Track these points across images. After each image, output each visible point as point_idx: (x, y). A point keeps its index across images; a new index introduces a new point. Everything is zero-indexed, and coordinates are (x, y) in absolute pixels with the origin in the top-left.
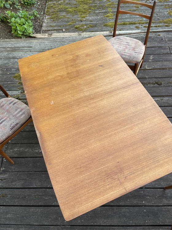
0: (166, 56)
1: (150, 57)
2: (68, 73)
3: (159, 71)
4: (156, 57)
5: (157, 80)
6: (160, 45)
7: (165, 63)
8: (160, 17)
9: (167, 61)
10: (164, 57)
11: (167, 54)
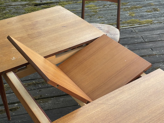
2: (28, 35)
6: (131, 36)
7: (143, 51)
8: (122, 19)
9: (143, 49)
10: (140, 46)
11: (142, 42)
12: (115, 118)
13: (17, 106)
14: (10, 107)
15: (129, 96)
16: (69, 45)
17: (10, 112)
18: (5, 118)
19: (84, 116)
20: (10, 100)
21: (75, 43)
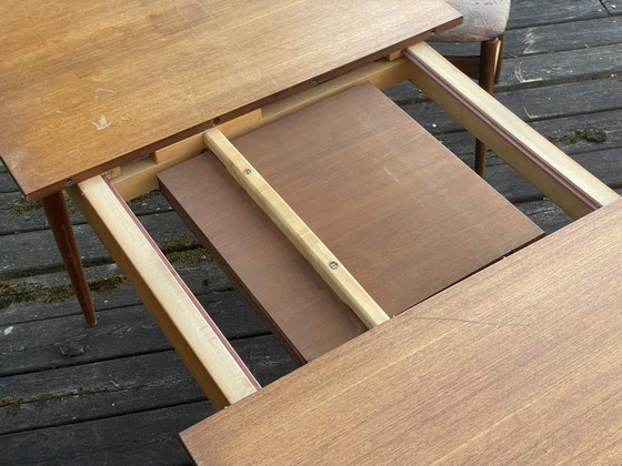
0: (591, 27)
1: (523, 36)
2: (153, 17)
3: (579, 85)
4: (552, 34)
5: (580, 124)
7: (596, 54)
9: (599, 44)
10: (586, 33)
11: (595, 16)
12: (492, 379)
13: (115, 270)
14: (90, 275)
15: (549, 289)
16: (313, 66)
17: (93, 296)
18: (75, 318)
19: (377, 368)
20: (90, 247)
21: (337, 58)
